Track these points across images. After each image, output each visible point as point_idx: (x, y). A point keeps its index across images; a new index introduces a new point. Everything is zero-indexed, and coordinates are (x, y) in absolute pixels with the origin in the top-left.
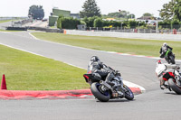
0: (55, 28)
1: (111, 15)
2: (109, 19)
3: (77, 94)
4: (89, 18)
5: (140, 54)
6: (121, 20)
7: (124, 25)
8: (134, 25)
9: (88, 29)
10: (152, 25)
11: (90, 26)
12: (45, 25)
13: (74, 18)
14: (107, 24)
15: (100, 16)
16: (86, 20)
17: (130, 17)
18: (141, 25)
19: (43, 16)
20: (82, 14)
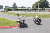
0: (6, 11)
1: (20, 7)
2: (19, 8)
3: (12, 27)
4: (14, 8)
5: (27, 17)
6: (22, 9)
7: (23, 10)
8: (25, 10)
9: (14, 11)
10: (30, 10)
11: (15, 10)
12: (3, 10)
13: (11, 8)
14: (19, 10)
15: (17, 8)
16: (14, 9)
17: (24, 8)
18: (27, 10)
19: (3, 8)
20: (13, 7)
